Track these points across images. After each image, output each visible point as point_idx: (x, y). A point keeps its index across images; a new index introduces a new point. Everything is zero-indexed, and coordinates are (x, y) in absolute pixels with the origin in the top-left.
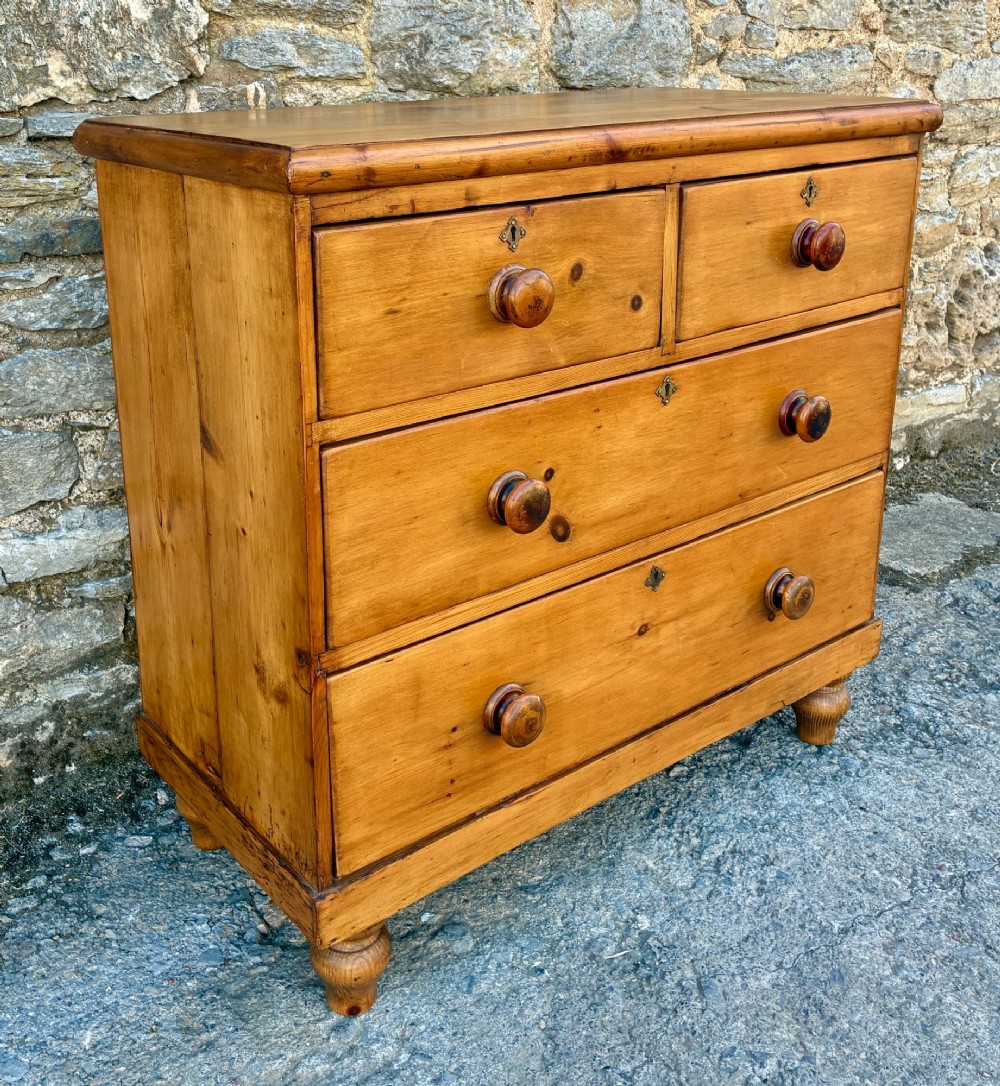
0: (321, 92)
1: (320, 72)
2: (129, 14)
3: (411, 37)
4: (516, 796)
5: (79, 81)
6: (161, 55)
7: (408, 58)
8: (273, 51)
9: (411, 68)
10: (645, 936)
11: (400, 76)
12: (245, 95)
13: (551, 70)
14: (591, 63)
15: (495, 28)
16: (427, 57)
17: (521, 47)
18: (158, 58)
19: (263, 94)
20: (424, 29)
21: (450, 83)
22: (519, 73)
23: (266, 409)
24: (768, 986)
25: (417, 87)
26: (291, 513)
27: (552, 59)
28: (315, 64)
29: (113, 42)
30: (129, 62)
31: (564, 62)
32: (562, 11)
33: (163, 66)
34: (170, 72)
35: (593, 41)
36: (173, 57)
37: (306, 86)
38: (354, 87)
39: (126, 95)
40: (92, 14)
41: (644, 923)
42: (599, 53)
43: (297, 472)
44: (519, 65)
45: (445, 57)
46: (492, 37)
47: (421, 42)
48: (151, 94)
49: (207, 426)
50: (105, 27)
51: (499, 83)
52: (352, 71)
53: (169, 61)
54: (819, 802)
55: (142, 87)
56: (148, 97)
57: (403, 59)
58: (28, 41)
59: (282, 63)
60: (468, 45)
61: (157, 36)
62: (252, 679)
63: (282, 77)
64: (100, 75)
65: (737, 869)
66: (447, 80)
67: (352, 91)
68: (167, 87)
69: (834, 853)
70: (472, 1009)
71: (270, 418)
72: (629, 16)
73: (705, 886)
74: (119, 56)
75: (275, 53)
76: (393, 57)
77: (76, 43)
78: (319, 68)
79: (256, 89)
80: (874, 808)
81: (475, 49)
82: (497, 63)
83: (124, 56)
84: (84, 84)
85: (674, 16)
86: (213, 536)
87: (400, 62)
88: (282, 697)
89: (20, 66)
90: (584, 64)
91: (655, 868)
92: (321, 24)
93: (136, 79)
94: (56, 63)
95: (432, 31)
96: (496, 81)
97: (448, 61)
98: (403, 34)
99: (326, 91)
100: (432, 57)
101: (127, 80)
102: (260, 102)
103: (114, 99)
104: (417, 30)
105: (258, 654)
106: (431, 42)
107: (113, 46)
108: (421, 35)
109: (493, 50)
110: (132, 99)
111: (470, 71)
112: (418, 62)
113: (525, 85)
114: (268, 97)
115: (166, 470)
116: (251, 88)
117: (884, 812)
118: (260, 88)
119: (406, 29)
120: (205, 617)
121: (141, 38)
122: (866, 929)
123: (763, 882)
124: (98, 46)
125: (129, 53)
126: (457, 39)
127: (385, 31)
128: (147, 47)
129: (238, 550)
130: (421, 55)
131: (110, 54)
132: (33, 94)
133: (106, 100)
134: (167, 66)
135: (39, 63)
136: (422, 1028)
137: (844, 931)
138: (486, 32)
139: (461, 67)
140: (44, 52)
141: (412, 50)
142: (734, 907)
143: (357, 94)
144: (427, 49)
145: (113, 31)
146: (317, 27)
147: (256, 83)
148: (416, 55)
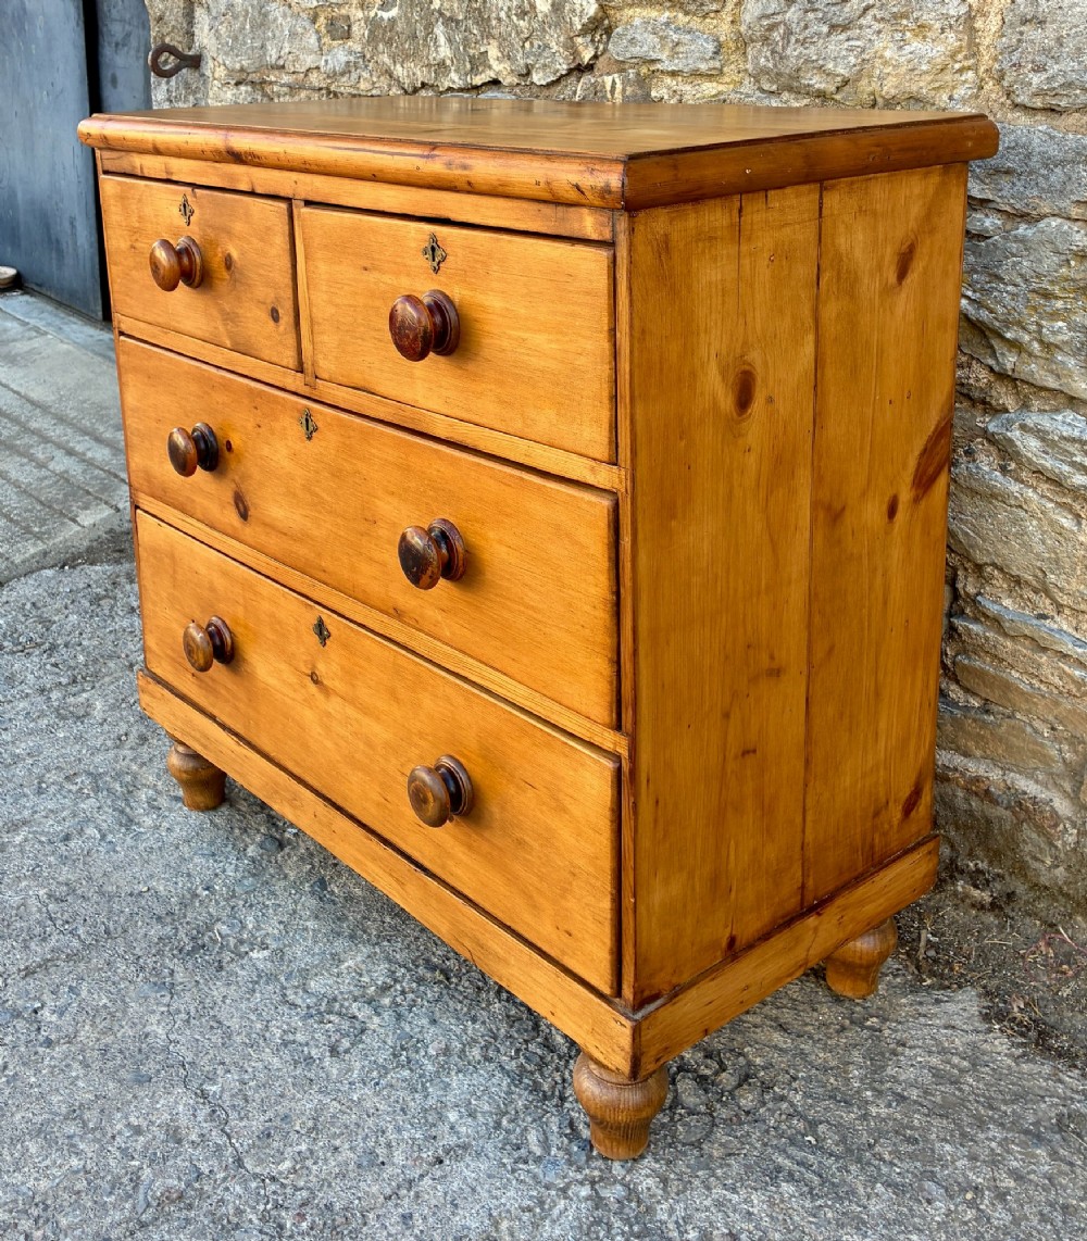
0: (680, 87)
1: (673, 66)
2: (535, 8)
3: (776, 26)
5: (506, 66)
6: (557, 44)
7: (771, 52)
8: (634, 42)
9: (775, 65)
11: (768, 74)
12: (604, 87)
13: (994, 76)
15: (881, 14)
16: (787, 51)
17: (932, 40)
20: (787, 15)
21: (822, 86)
22: (929, 78)
25: (790, 89)
27: (996, 59)
28: (673, 58)
29: (522, 32)
30: (534, 50)
31: (1005, 65)
33: (557, 55)
34: (561, 61)
35: (1073, 31)
36: (566, 47)
37: (668, 80)
38: (715, 84)
40: (505, 9)
44: (924, 68)
45: (812, 52)
46: (877, 26)
47: (784, 33)
48: (549, 80)
50: (514, 18)
51: (893, 92)
52: (703, 67)
53: (561, 50)
55: (541, 74)
56: (544, 83)
57: (768, 54)
58: (475, 32)
59: (640, 55)
60: (843, 37)
61: (555, 27)
63: (644, 70)
64: (515, 61)
66: (817, 82)
67: (710, 88)
68: (559, 74)
74: (527, 45)
75: (635, 44)
76: (758, 52)
78: (676, 61)
79: (614, 81)
81: (851, 43)
82: (886, 63)
83: (532, 44)
84: (509, 69)
87: (766, 57)
89: (472, 52)
90: (1039, 68)
92: (687, 13)
93: (539, 65)
94: (493, 52)
95: (795, 18)
96: (889, 88)
97: (814, 58)
98: (764, 22)
99: (684, 89)
100: (792, 51)
101: (532, 67)
102: (616, 95)
103: (528, 83)
104: (779, 18)
106: (792, 33)
107: (522, 36)
108: (784, 24)
109: (878, 45)
110: (535, 84)
111: (842, 71)
112: (781, 58)
113: (945, 97)
114: (624, 90)
116: (608, 80)
118: (617, 80)
119: (767, 17)
121: (544, 29)
124: (514, 35)
125: (536, 43)
128: (549, 37)
130: (782, 49)
131: (522, 43)
132: (483, 76)
134: (560, 55)
135: (482, 50)
138: (867, 20)
139: (830, 66)
140: (485, 41)
141: (776, 43)
143: (714, 92)
144: (788, 42)
145: (521, 22)
146: (680, 15)
147: (616, 75)
148: (779, 49)
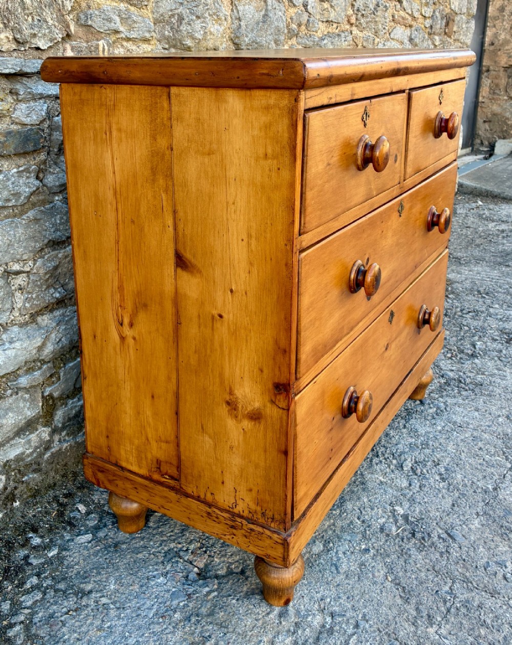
0: (132, 48)
1: (133, 35)
3: (173, 16)
4: (348, 453)
5: (8, 35)
6: (52, 19)
7: (172, 28)
8: (110, 20)
9: (173, 35)
10: (406, 517)
11: (167, 39)
12: (98, 48)
13: (232, 39)
14: (250, 36)
15: (211, 13)
16: (181, 28)
17: (220, 25)
18: (51, 22)
19: (106, 48)
20: (179, 10)
22: (219, 40)
23: (253, 234)
24: (479, 527)
25: (175, 46)
26: (275, 297)
27: (232, 33)
28: (130, 30)
29: (28, 9)
30: (35, 23)
31: (238, 34)
32: (235, 5)
33: (53, 27)
34: (57, 31)
35: (249, 23)
36: (58, 21)
37: (125, 43)
38: (147, 45)
39: (33, 46)
41: (400, 510)
42: (252, 30)
43: (285, 270)
44: (219, 36)
45: (189, 28)
46: (209, 18)
47: (178, 19)
48: (48, 46)
49: (182, 251)
51: (211, 46)
52: (147, 35)
53: (57, 24)
54: (439, 428)
55: (43, 41)
56: (46, 48)
57: (169, 29)
59: (115, 28)
60: (199, 22)
61: (49, 7)
62: (224, 410)
63: (113, 38)
64: (20, 32)
65: (425, 471)
66: (189, 43)
67: (147, 48)
68: (56, 41)
69: (463, 452)
70: (347, 581)
71: (257, 239)
72: (262, 9)
73: (416, 484)
74: (30, 19)
75: (110, 22)
76: (164, 27)
77: (7, 8)
78: (132, 32)
80: (465, 425)
81: (202, 25)
82: (211, 33)
83: (33, 19)
84: (11, 37)
85: (280, 11)
86: (184, 324)
87: (168, 31)
88: (256, 417)
90: (247, 36)
91: (385, 480)
92: (131, 5)
93: (40, 35)
95: (184, 12)
96: (210, 44)
97: (191, 31)
98: (170, 13)
99: (134, 48)
100: (184, 28)
101: (35, 35)
102: (105, 53)
103: (27, 48)
104: (176, 11)
105: (231, 393)
107: (27, 11)
108: (178, 15)
109: (209, 26)
110: (38, 49)
111: (200, 37)
112: (177, 31)
114: (109, 50)
115: (131, 288)
116: (100, 44)
117: (471, 426)
118: (104, 44)
119: (171, 10)
120: (169, 378)
121: (41, 7)
122: (504, 485)
123: (440, 474)
124: (20, 11)
125: (35, 17)
126: (194, 18)
127: (161, 10)
128: (44, 14)
129: (213, 329)
130: (178, 27)
131: (26, 17)
133: (23, 49)
134: (55, 27)
136: (328, 600)
137: (495, 489)
138: (207, 15)
139: (196, 35)
141: (174, 24)
142: (437, 491)
143: (149, 50)
144: (181, 23)
146: (129, 6)
147: (103, 41)
148: (176, 26)
